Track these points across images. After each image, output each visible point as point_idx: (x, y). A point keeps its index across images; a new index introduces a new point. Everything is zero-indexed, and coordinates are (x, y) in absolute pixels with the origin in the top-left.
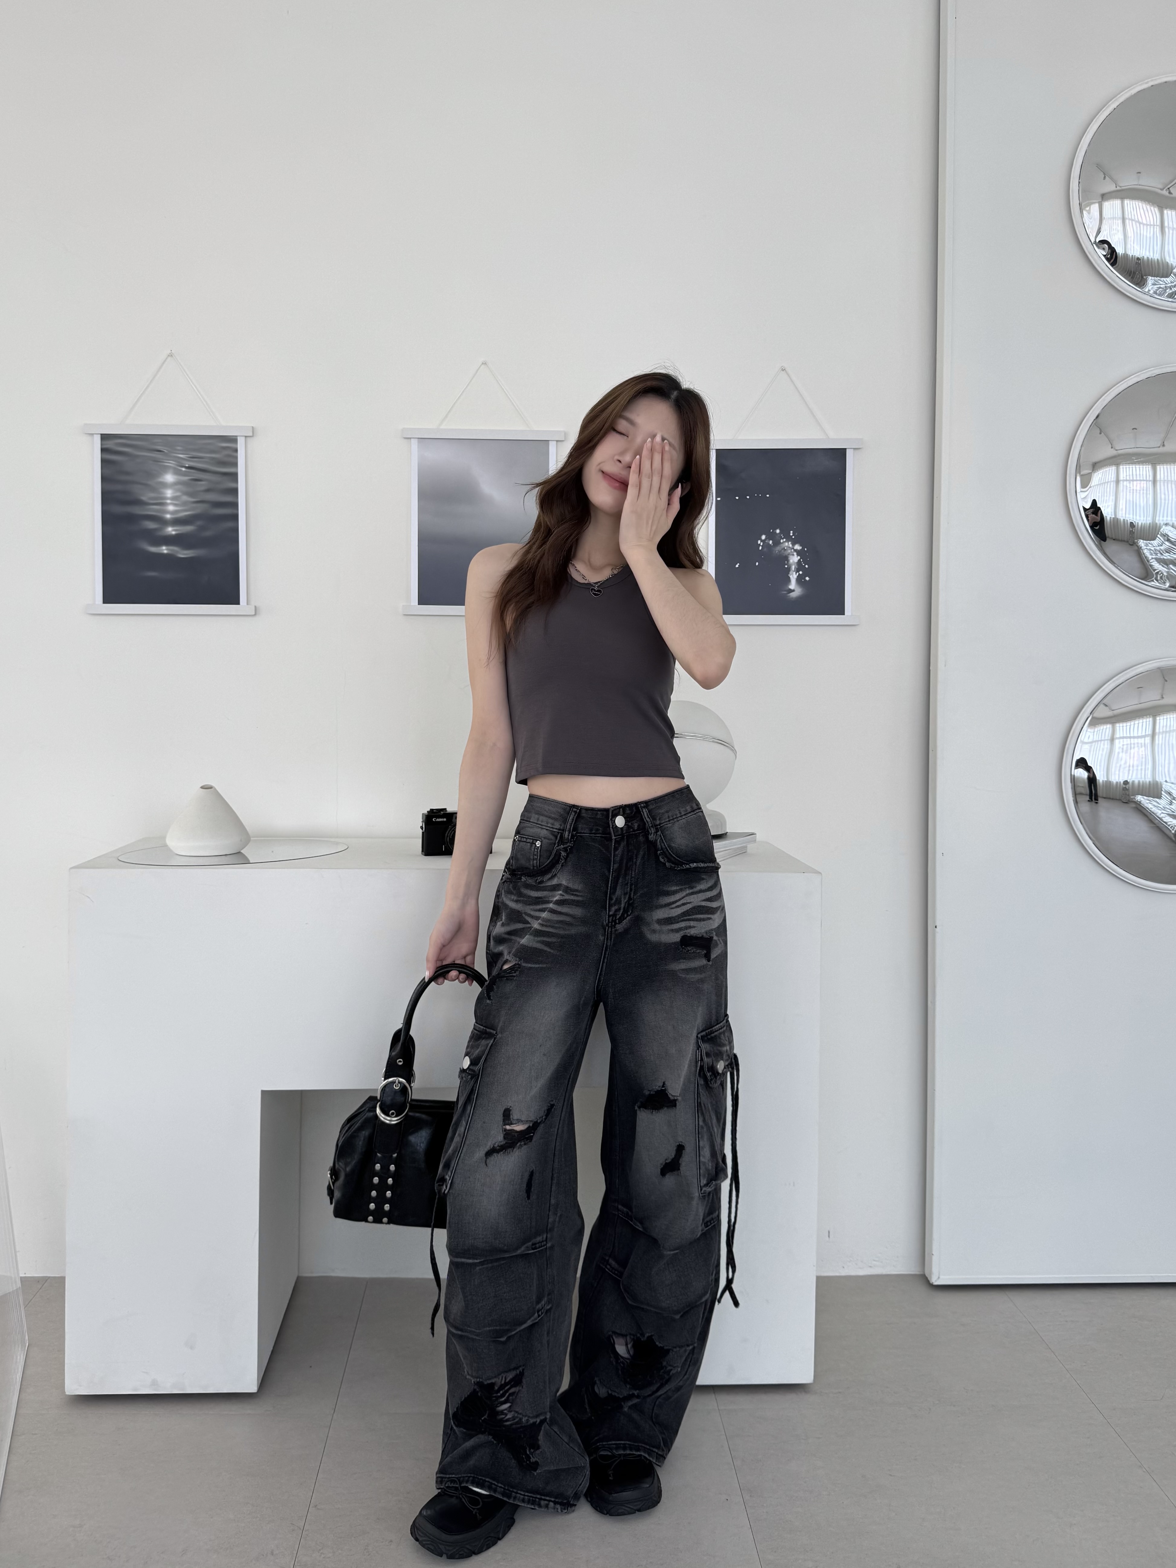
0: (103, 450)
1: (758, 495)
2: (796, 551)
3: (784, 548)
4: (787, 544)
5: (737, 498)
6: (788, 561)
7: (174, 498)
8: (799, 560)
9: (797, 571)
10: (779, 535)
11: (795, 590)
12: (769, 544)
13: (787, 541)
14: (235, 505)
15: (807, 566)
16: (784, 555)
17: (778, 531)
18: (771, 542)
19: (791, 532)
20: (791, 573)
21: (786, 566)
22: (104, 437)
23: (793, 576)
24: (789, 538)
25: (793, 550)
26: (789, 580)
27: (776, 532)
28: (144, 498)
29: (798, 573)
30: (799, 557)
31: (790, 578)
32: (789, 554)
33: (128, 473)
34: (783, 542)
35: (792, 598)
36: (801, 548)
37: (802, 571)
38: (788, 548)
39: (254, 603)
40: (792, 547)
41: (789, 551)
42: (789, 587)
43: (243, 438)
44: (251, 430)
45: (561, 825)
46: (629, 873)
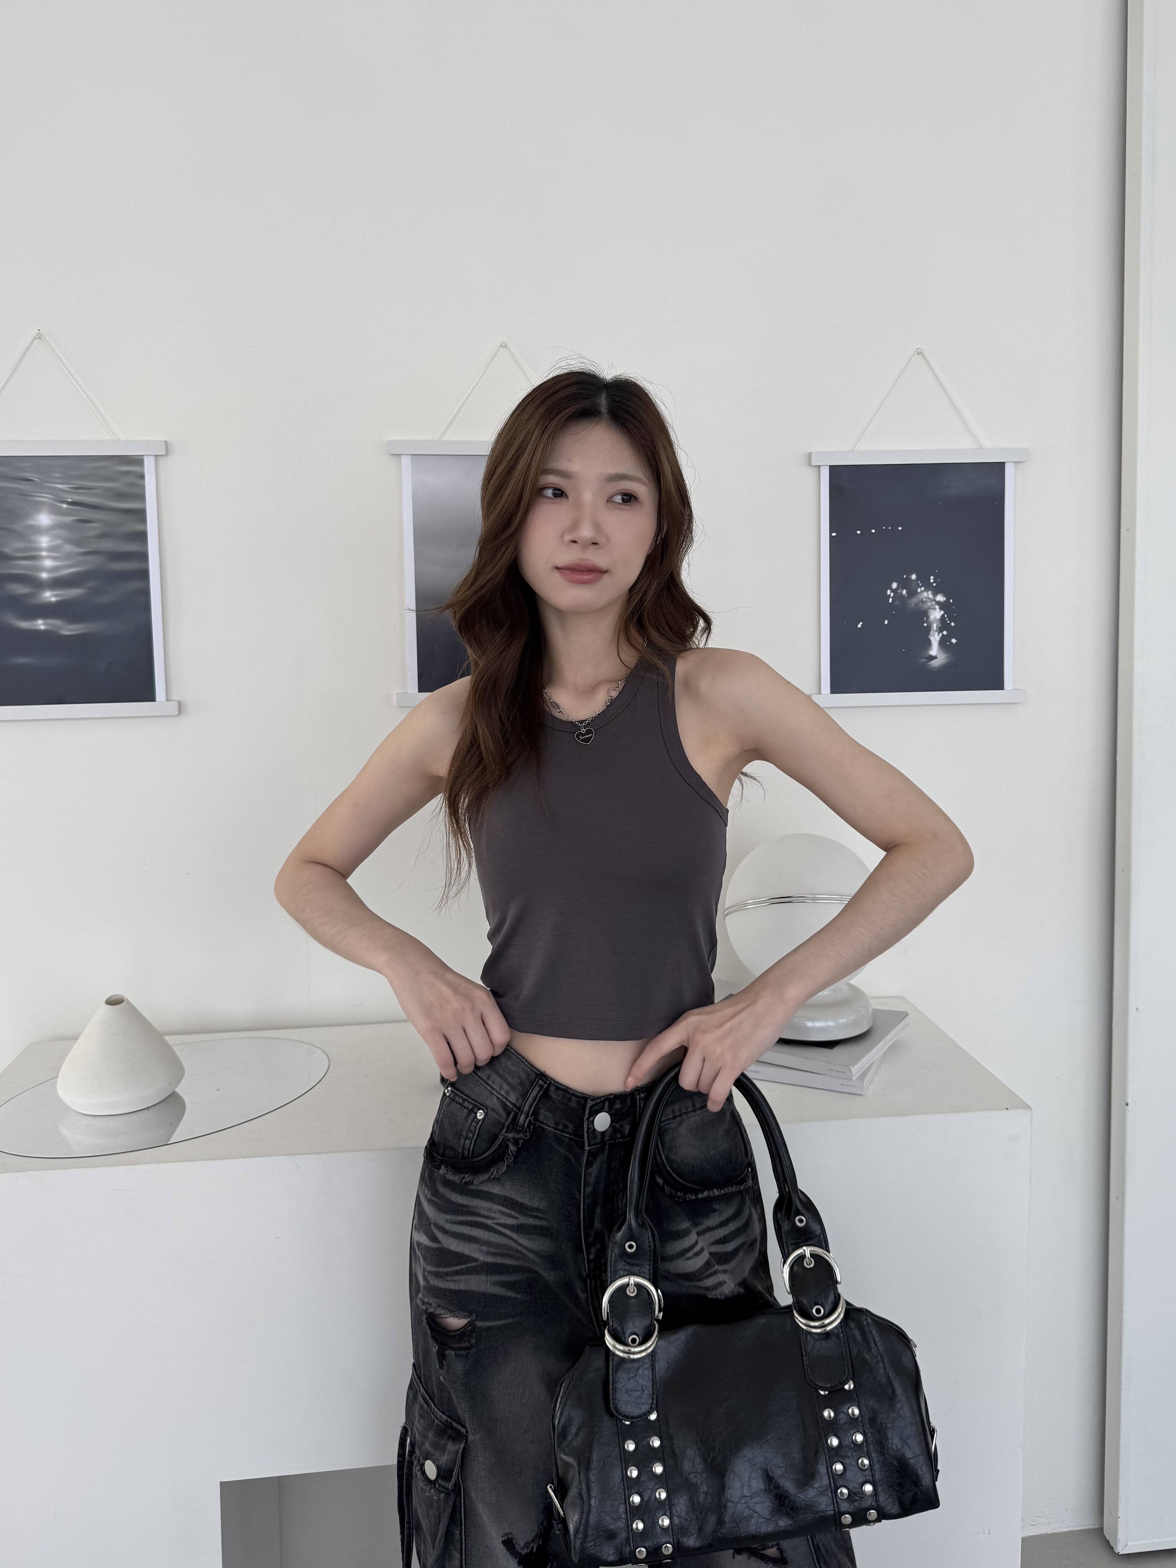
20: (931, 633)
21: (925, 625)
29: (941, 634)
36: (945, 599)
37: (947, 631)
38: (928, 600)
39: (175, 697)
40: (933, 599)
41: (929, 604)
42: (929, 654)
43: (152, 459)
44: (163, 446)
45: (518, 1100)
46: (613, 1202)
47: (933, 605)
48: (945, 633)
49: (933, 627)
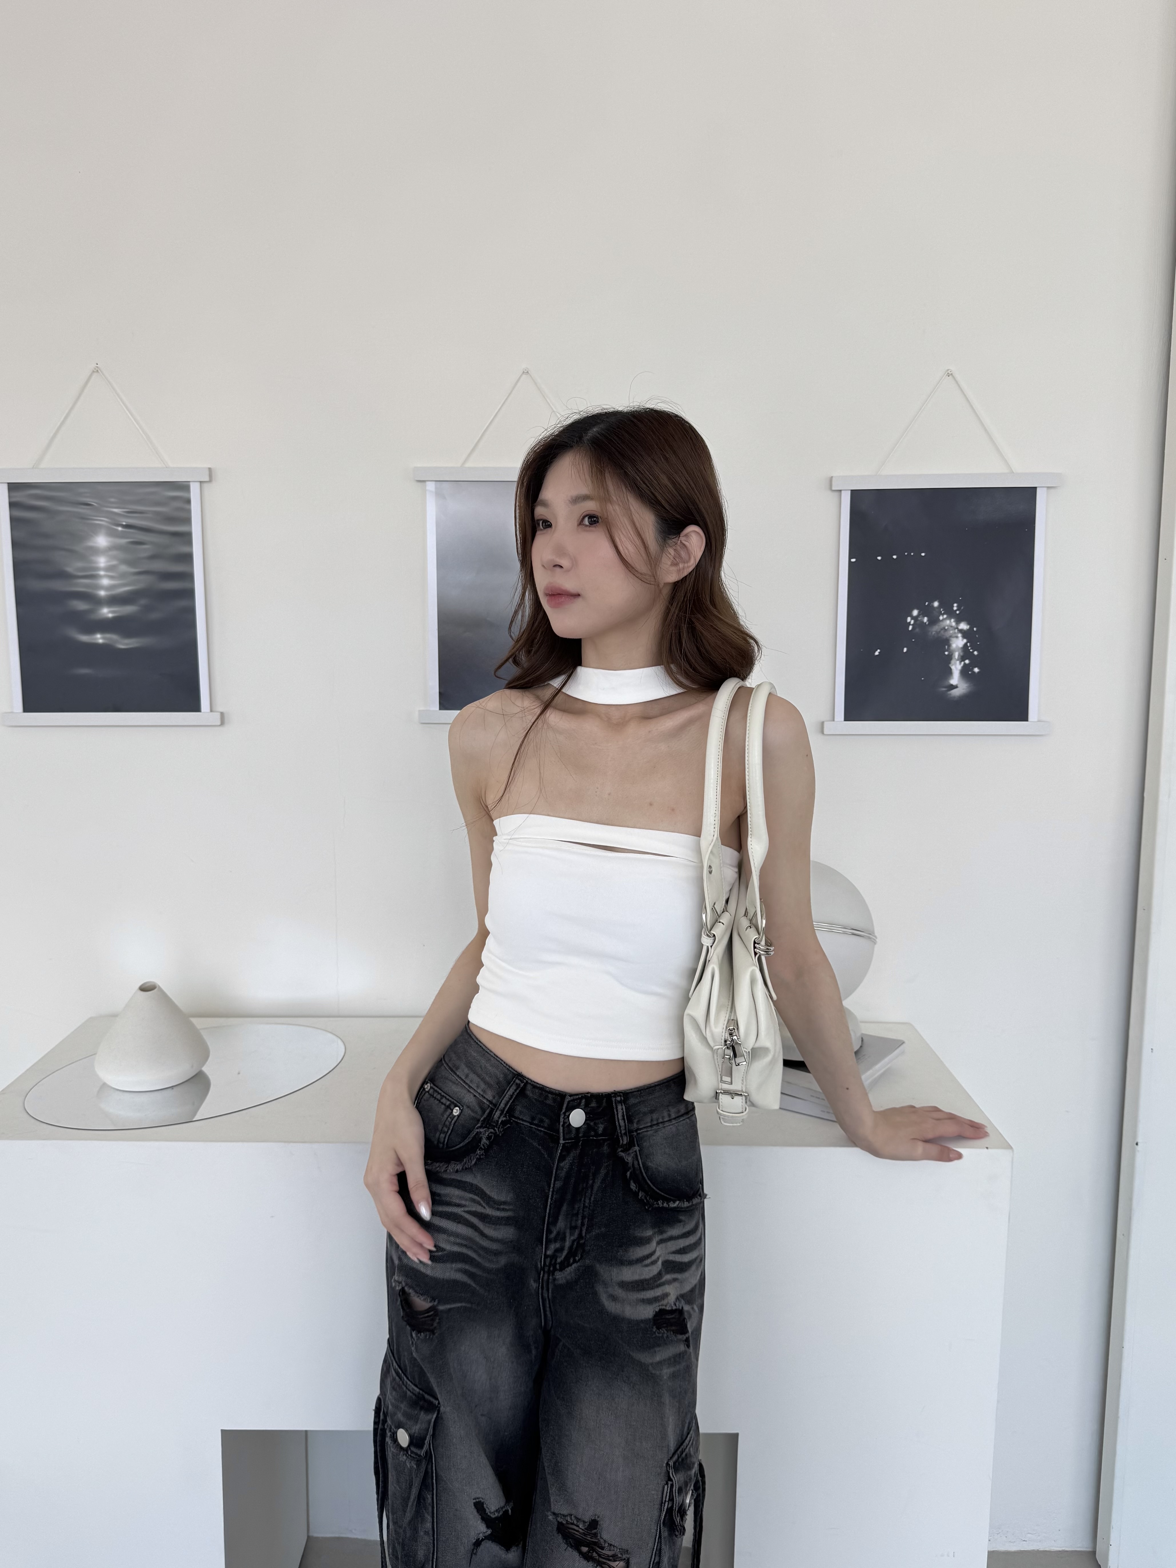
0: (12, 505)
1: (909, 554)
2: (961, 631)
3: (944, 628)
4: (948, 622)
5: (879, 558)
6: (949, 646)
7: (108, 569)
8: (965, 645)
9: (962, 659)
10: (937, 610)
11: (958, 686)
12: (923, 622)
13: (949, 617)
14: (190, 577)
15: (976, 653)
16: (945, 637)
17: (936, 604)
18: (925, 619)
19: (955, 605)
20: (953, 662)
21: (946, 653)
22: (13, 487)
23: (956, 667)
24: (951, 614)
25: (956, 630)
26: (950, 672)
27: (933, 606)
28: (69, 569)
29: (963, 663)
30: (965, 641)
31: (951, 669)
32: (951, 636)
33: (46, 536)
34: (943, 619)
35: (954, 697)
36: (968, 627)
37: (970, 660)
38: (950, 628)
39: (218, 708)
40: (955, 627)
41: (951, 632)
42: (949, 682)
43: (198, 484)
44: (207, 473)
45: (495, 1098)
46: (581, 1200)
47: (955, 633)
48: (967, 662)
49: (955, 656)
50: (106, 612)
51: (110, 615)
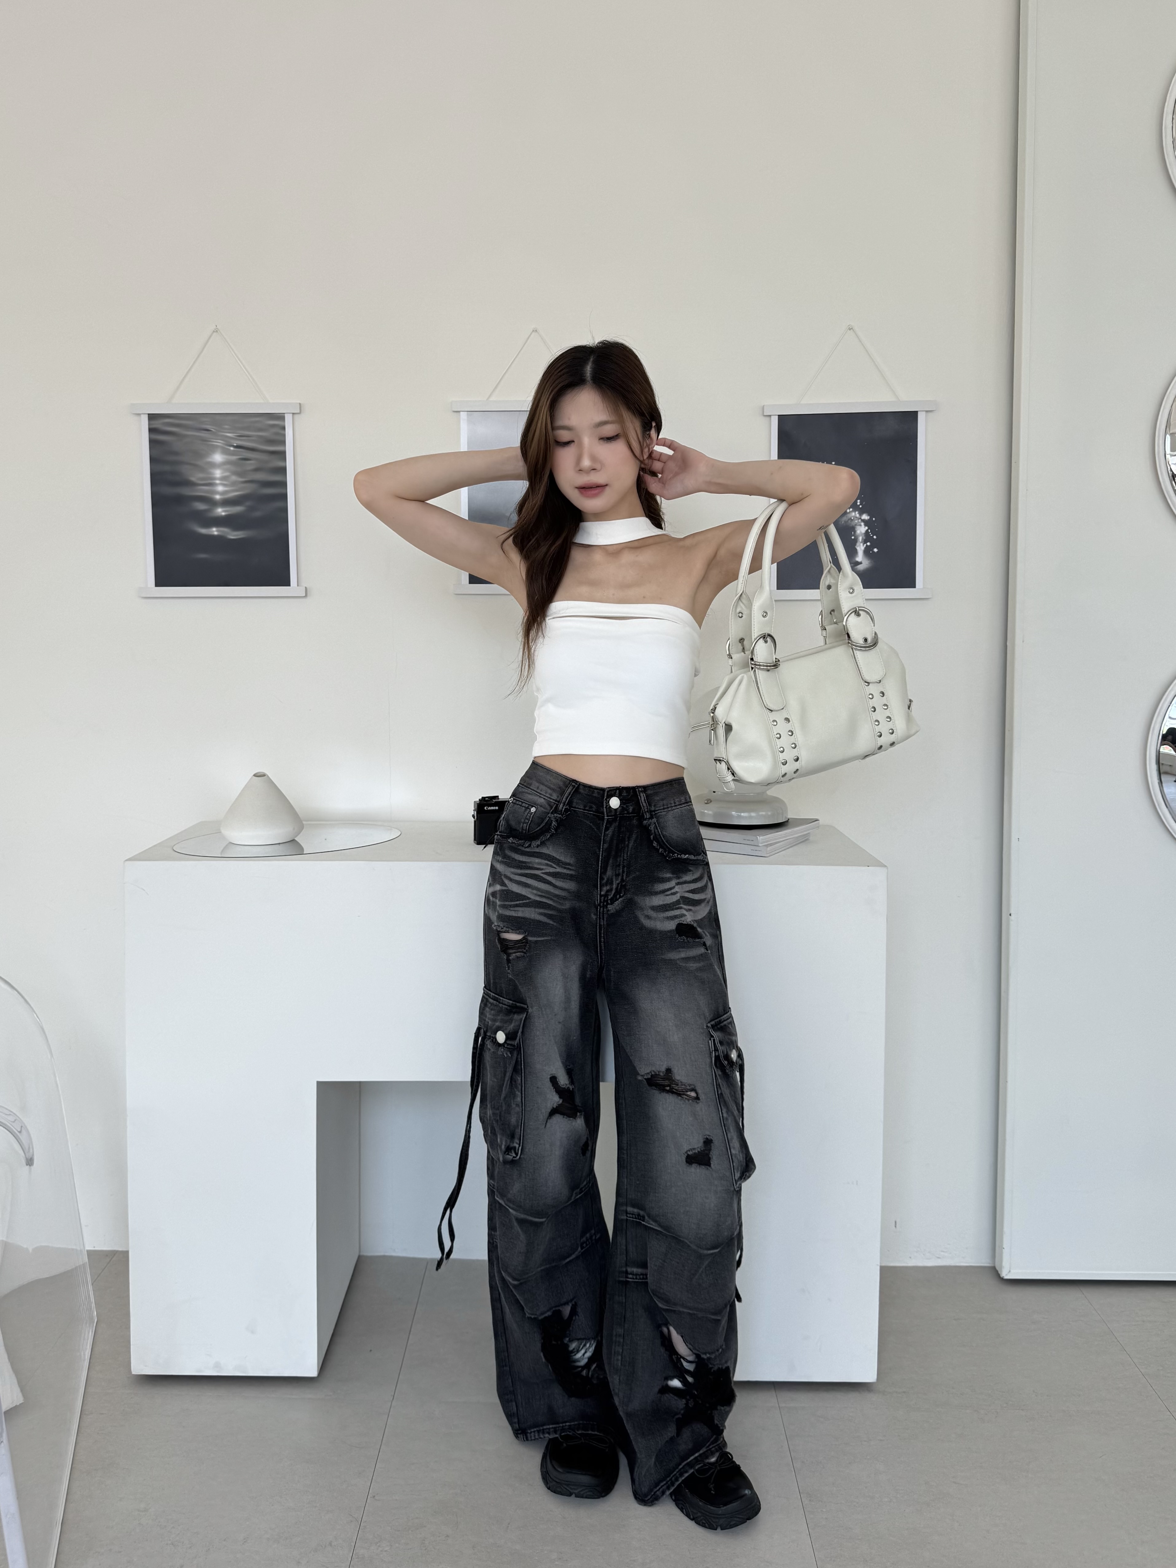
3: (851, 518)
6: (855, 532)
8: (867, 530)
9: (865, 542)
11: (863, 562)
15: (875, 537)
16: (851, 526)
20: (858, 544)
21: (853, 537)
23: (861, 548)
25: (860, 520)
26: (856, 552)
29: (865, 545)
31: (856, 549)
32: (856, 525)
36: (869, 517)
37: (870, 543)
38: (855, 518)
39: (304, 584)
40: (859, 517)
41: (856, 521)
43: (291, 416)
44: (299, 405)
45: (558, 797)
46: (621, 855)
47: (859, 522)
48: (868, 544)
49: (859, 540)
50: (220, 511)
51: (223, 514)
